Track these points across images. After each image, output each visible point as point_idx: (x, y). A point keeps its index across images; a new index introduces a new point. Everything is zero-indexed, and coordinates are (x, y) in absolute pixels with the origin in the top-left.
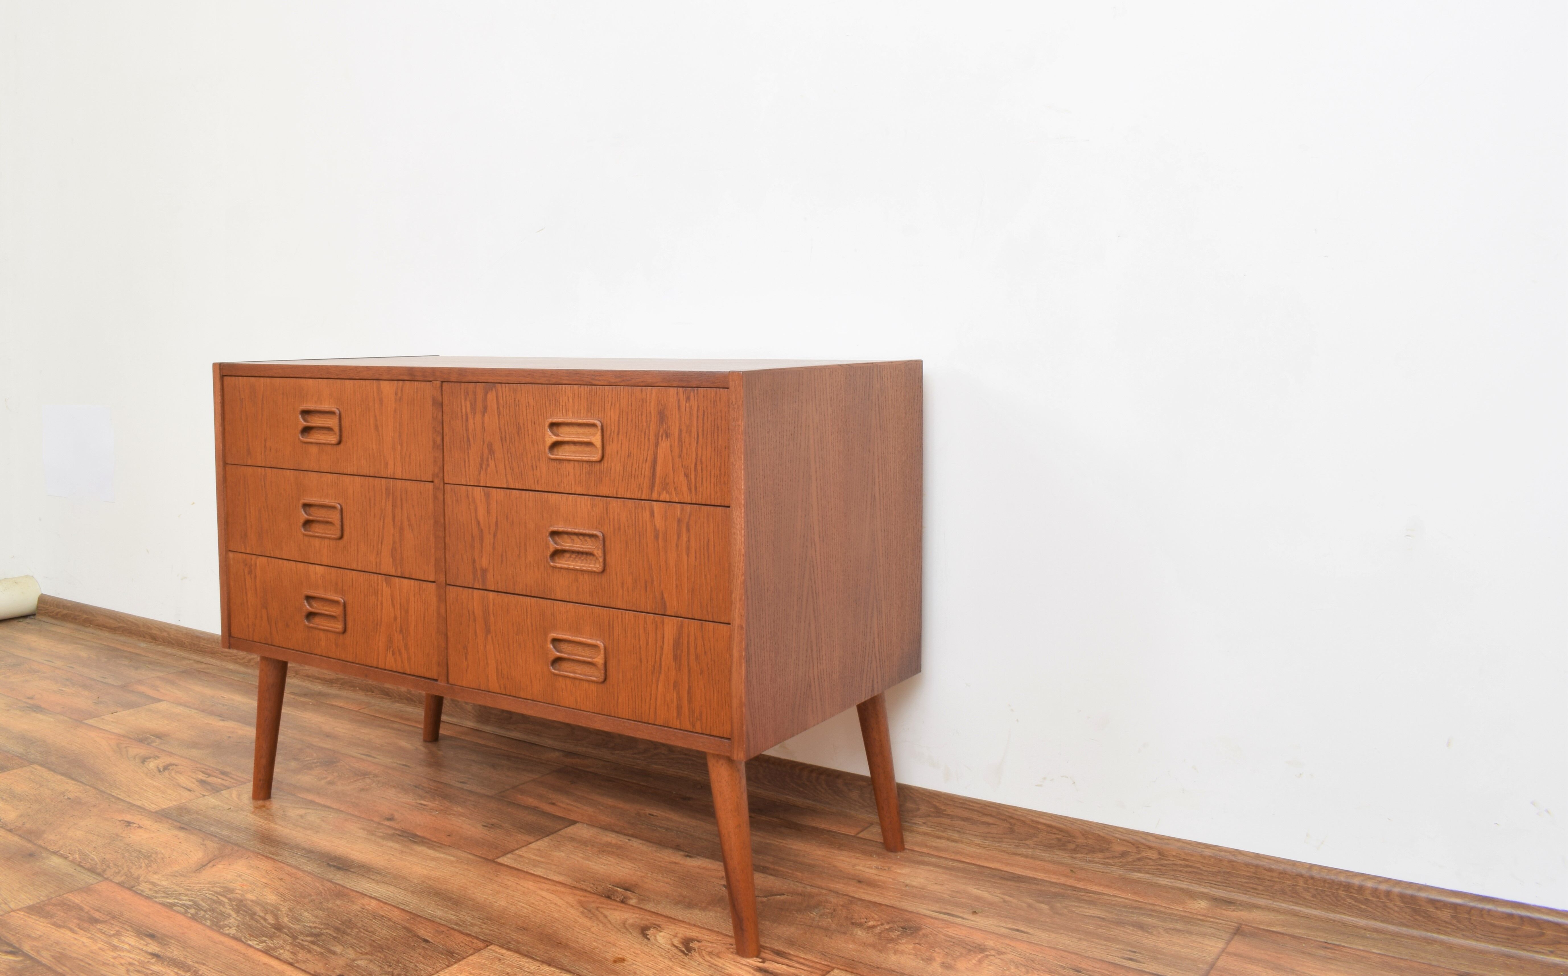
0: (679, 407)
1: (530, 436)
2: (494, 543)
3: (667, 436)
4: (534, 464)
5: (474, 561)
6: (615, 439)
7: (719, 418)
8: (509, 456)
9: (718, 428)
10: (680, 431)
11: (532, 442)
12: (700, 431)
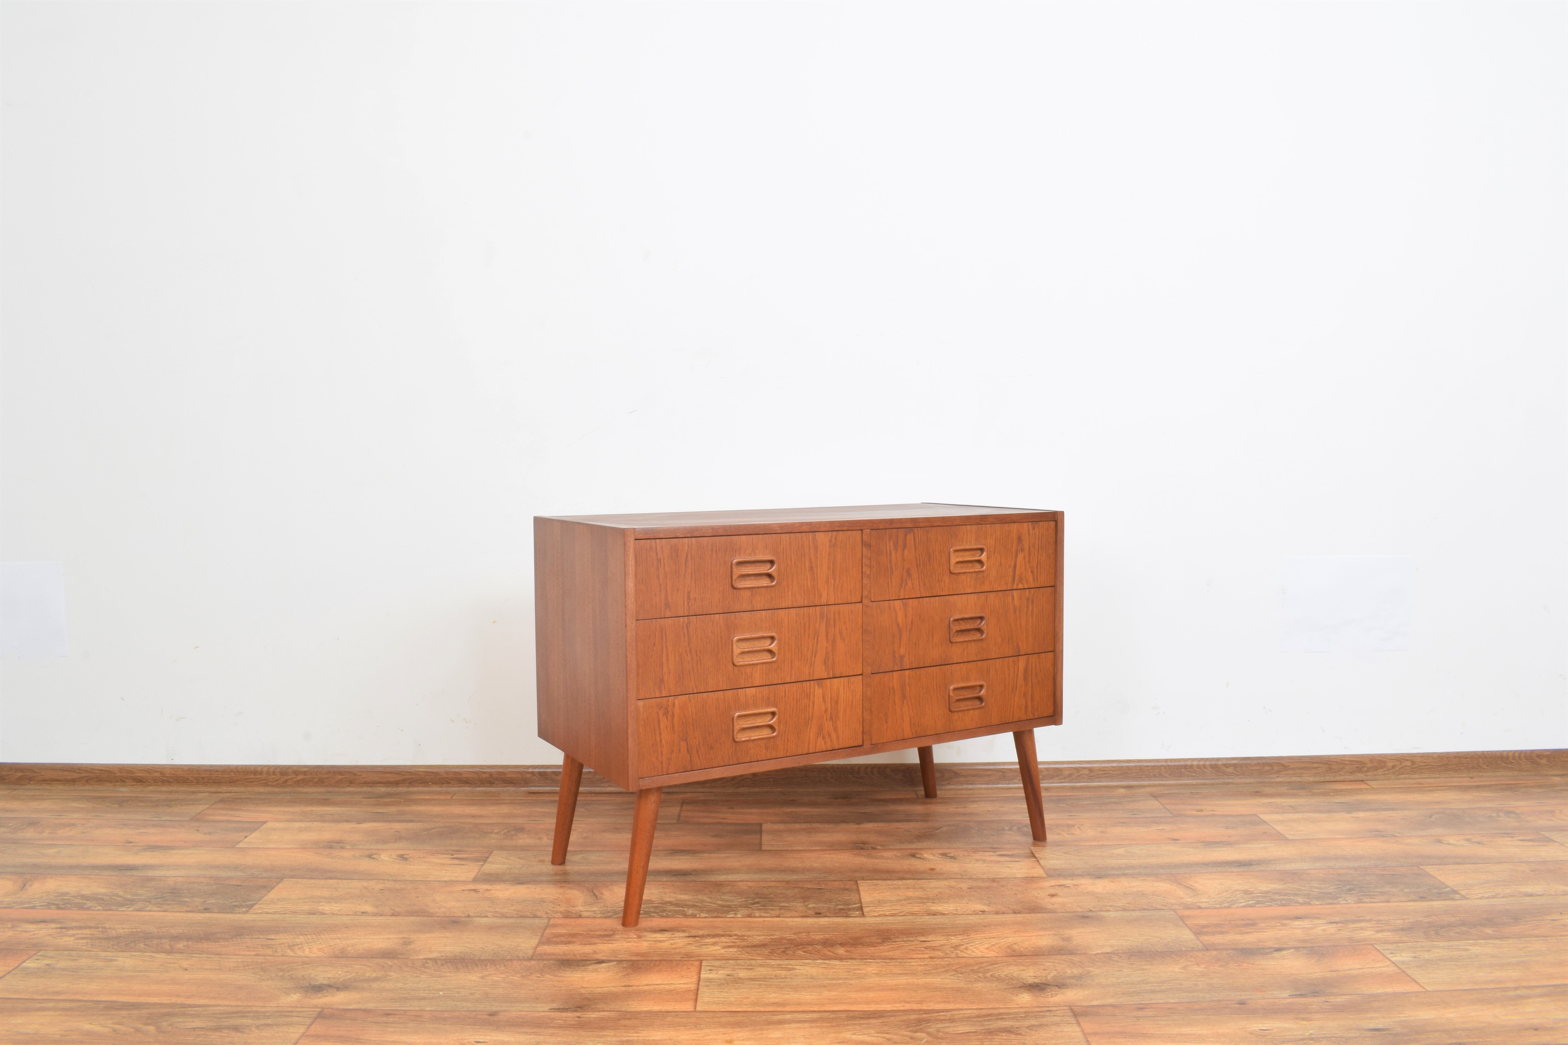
1: (938, 560)
3: (1022, 551)
4: (941, 578)
8: (923, 576)
11: (939, 565)
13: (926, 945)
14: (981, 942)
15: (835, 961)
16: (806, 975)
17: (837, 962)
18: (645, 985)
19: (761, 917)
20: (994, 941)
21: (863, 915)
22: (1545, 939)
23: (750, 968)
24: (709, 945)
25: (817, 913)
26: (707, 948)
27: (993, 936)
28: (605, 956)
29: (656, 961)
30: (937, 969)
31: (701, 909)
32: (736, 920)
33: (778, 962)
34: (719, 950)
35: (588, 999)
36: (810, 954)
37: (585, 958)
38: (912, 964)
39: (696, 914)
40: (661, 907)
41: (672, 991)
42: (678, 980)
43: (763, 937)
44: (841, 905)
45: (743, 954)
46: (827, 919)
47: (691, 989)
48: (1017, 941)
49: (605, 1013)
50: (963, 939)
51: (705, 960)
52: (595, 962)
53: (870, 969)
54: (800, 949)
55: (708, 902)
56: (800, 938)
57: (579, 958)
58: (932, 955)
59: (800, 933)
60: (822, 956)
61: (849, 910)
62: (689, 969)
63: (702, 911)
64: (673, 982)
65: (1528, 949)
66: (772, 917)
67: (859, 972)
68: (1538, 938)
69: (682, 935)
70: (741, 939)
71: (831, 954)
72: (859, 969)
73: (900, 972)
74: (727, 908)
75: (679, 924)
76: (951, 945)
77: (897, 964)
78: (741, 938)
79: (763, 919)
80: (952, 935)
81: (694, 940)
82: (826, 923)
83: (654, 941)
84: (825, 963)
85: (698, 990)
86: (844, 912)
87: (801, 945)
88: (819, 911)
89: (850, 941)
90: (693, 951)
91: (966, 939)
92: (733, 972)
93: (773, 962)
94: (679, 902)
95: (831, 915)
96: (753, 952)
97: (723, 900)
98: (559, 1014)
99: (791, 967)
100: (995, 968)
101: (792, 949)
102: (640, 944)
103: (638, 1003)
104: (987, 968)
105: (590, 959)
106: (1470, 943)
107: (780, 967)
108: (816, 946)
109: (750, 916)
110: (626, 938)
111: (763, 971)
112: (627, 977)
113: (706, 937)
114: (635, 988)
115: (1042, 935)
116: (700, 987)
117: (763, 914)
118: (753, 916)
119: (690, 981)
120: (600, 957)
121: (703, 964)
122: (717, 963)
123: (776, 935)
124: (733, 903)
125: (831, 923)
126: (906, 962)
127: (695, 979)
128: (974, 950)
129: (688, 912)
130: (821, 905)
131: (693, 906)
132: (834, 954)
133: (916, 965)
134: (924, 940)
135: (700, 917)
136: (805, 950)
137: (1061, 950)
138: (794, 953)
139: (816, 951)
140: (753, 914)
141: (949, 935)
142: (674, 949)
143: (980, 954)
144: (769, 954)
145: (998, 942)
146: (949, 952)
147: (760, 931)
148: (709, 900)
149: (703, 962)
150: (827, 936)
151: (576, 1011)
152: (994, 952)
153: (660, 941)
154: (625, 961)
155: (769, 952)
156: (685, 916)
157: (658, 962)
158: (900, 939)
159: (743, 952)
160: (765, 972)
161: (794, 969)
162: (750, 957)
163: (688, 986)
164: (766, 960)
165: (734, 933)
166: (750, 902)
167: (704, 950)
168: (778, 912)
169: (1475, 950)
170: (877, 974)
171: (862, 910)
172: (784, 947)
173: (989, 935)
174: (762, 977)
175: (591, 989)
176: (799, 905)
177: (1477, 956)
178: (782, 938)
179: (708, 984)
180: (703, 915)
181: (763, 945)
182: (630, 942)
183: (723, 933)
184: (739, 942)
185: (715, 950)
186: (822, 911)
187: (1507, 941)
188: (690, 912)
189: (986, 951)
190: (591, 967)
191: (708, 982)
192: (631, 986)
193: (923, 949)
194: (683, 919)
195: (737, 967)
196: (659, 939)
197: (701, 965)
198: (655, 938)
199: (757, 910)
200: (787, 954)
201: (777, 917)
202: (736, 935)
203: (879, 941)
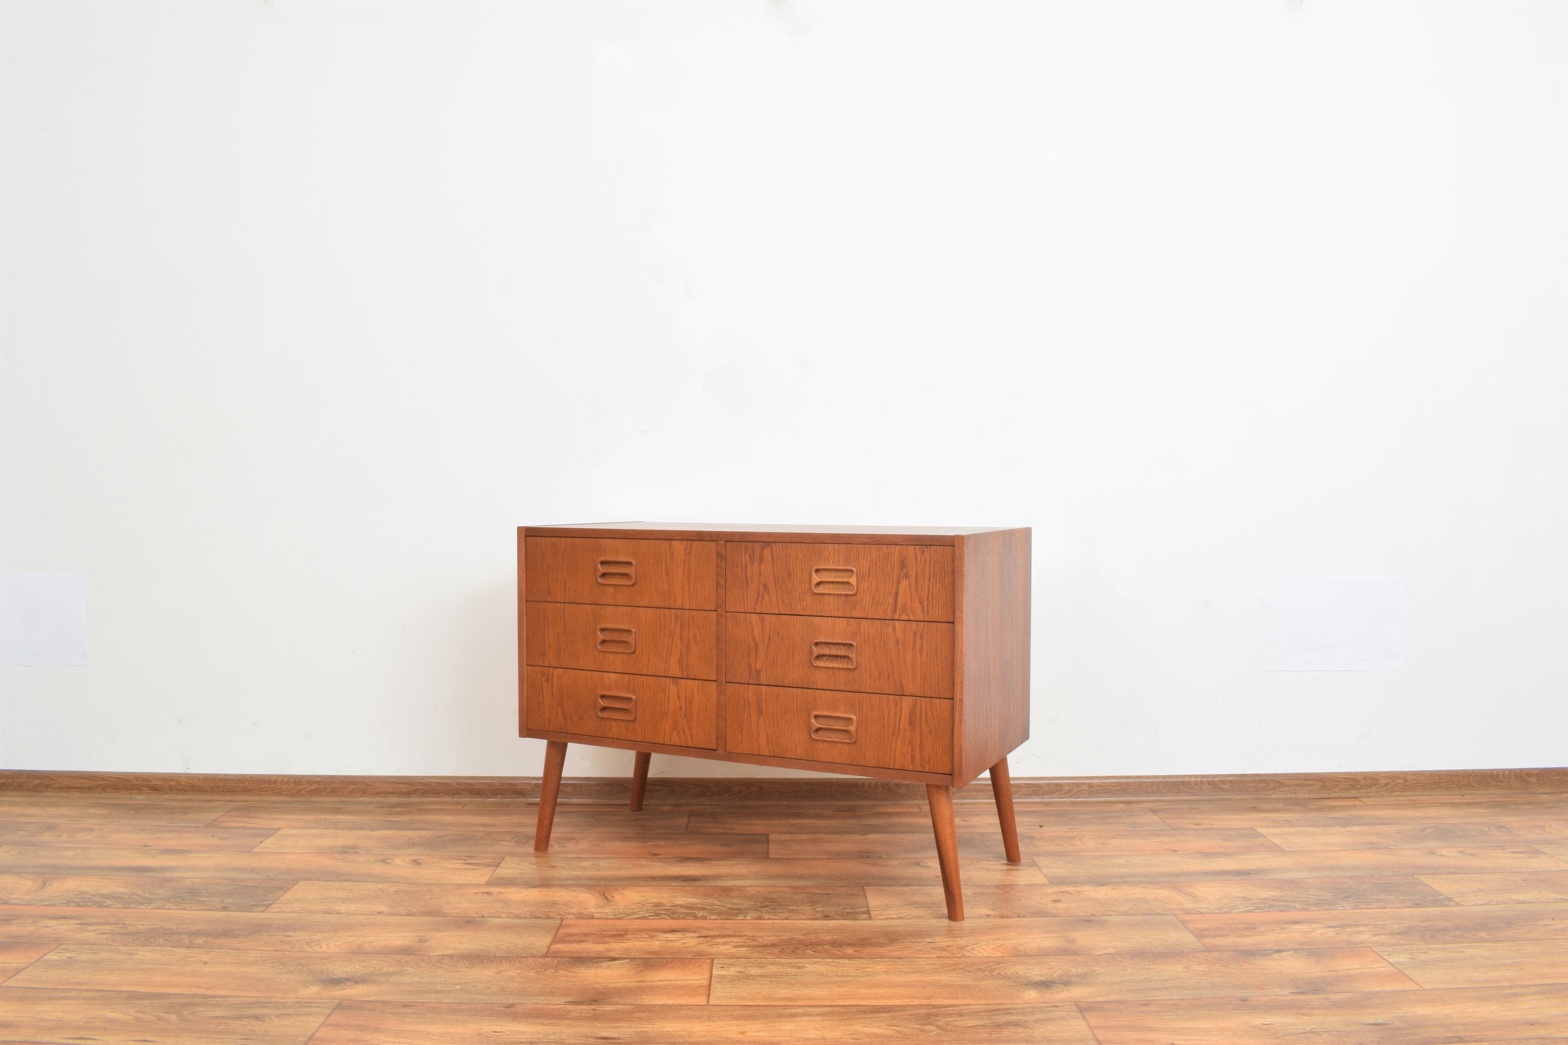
0: (916, 558)
1: (798, 578)
2: (767, 652)
3: (906, 577)
4: (801, 597)
5: (750, 665)
6: (867, 580)
7: (946, 565)
8: (781, 592)
9: (945, 571)
10: (917, 574)
11: (800, 582)
12: (932, 574)
13: (933, 945)
14: (987, 943)
15: (844, 959)
16: (816, 973)
17: (846, 961)
18: (658, 981)
19: (770, 919)
20: (1000, 942)
21: (871, 918)
22: (1538, 942)
23: (761, 966)
24: (720, 944)
25: (825, 916)
26: (718, 947)
27: (998, 938)
28: (618, 954)
29: (668, 958)
30: (945, 967)
31: (711, 911)
32: (746, 921)
33: (788, 960)
34: (730, 949)
35: (603, 993)
36: (819, 953)
37: (598, 956)
38: (920, 963)
39: (707, 916)
40: (672, 909)
41: (684, 986)
42: (691, 976)
43: (773, 938)
44: (848, 908)
45: (754, 953)
46: (835, 922)
47: (704, 984)
48: (1022, 943)
49: (620, 1006)
50: (968, 941)
51: (717, 958)
52: (608, 959)
53: (879, 967)
54: (810, 949)
55: (718, 906)
56: (809, 939)
57: (592, 955)
58: (939, 955)
59: (810, 934)
60: (831, 955)
61: (857, 913)
62: (701, 966)
63: (712, 914)
64: (685, 978)
65: (1522, 951)
66: (781, 919)
67: (867, 970)
68: (1532, 942)
69: (693, 935)
70: (751, 940)
71: (840, 953)
72: (868, 967)
73: (908, 970)
74: (737, 911)
75: (690, 925)
76: (958, 946)
77: (904, 963)
78: (752, 938)
79: (772, 921)
80: (958, 937)
81: (705, 940)
82: (834, 925)
83: (666, 940)
84: (835, 962)
85: (710, 985)
86: (852, 915)
87: (811, 945)
88: (827, 914)
89: (859, 942)
90: (704, 950)
91: (972, 940)
92: (745, 969)
93: (783, 961)
94: (689, 905)
95: (839, 918)
96: (763, 951)
97: (733, 904)
98: (575, 1006)
99: (801, 965)
100: (1001, 967)
101: (802, 949)
102: (652, 943)
103: (652, 997)
104: (993, 967)
105: (603, 957)
106: (1465, 946)
107: (790, 965)
108: (825, 946)
109: (759, 918)
110: (638, 938)
111: (774, 969)
112: (640, 973)
113: (717, 938)
114: (648, 983)
115: (1046, 938)
116: (712, 983)
117: (772, 917)
118: (762, 918)
119: (703, 977)
120: (612, 954)
121: (715, 962)
122: (729, 961)
123: (785, 936)
124: (742, 907)
125: (839, 925)
126: (913, 961)
127: (707, 976)
128: (980, 950)
129: (699, 914)
130: (829, 909)
131: (703, 909)
132: (843, 953)
133: (924, 964)
134: (931, 941)
135: (710, 919)
136: (815, 949)
137: (1066, 951)
138: (804, 952)
139: (825, 951)
140: (763, 917)
141: (956, 937)
142: (685, 948)
143: (986, 954)
144: (779, 953)
145: (1004, 943)
146: (955, 952)
147: (770, 932)
148: (719, 903)
149: (715, 960)
150: (836, 937)
151: (591, 1004)
152: (1000, 952)
153: (672, 941)
154: (638, 958)
155: (779, 952)
156: (696, 918)
157: (670, 960)
158: (907, 941)
159: (754, 951)
160: (775, 970)
161: (804, 967)
162: (760, 956)
163: (701, 982)
164: (776, 958)
165: (745, 933)
166: (759, 905)
167: (715, 949)
168: (786, 915)
169: (1470, 952)
170: (885, 972)
171: (870, 914)
172: (793, 947)
173: (994, 937)
174: (773, 974)
175: (605, 984)
176: (808, 909)
177: (1472, 958)
178: (792, 939)
179: (720, 980)
180: (713, 917)
181: (774, 945)
182: (642, 941)
183: (733, 934)
184: (749, 942)
185: (726, 949)
186: (830, 914)
187: (1501, 944)
188: (701, 914)
189: (992, 951)
190: (604, 964)
191: (720, 978)
192: (644, 982)
193: (930, 949)
194: (693, 921)
195: (748, 965)
196: (670, 939)
197: (712, 963)
198: (666, 937)
199: (766, 913)
200: (797, 953)
201: (786, 919)
202: (746, 936)
203: (886, 942)
